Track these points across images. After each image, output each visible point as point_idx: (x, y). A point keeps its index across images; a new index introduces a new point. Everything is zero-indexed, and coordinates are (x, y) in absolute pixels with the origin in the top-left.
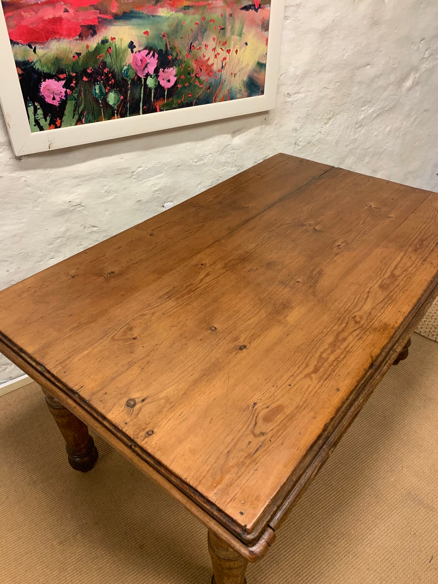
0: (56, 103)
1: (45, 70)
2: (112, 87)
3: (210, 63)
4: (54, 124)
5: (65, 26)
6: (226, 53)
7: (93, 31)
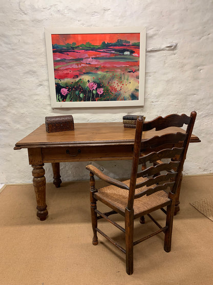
0: (65, 95)
1: (63, 86)
2: (82, 92)
3: (116, 88)
4: (63, 100)
5: (69, 75)
6: (122, 85)
7: (77, 76)
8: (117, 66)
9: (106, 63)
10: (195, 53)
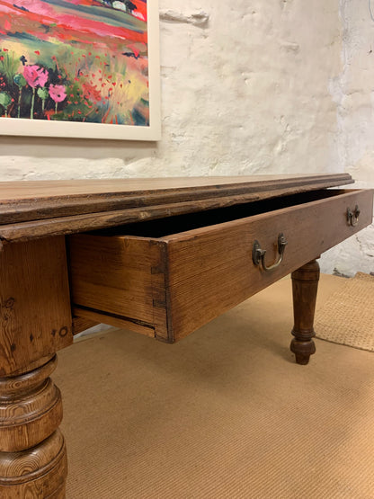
2: (3, 89)
3: (98, 89)
6: (111, 86)
8: (99, 33)
9: (69, 18)
10: (237, 43)
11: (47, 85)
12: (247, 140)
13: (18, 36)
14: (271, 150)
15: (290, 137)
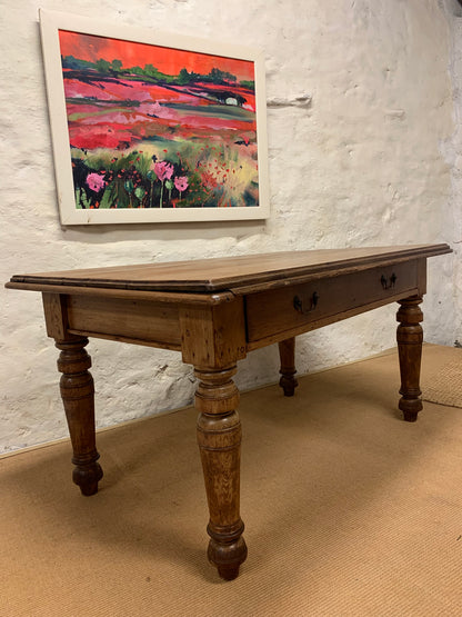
0: (97, 190)
1: (92, 166)
2: (139, 185)
3: (214, 177)
4: (93, 205)
5: (108, 140)
6: (225, 172)
7: (127, 145)
8: (214, 128)
9: (190, 118)
10: (341, 118)
11: (173, 177)
12: (353, 211)
13: (150, 139)
14: (380, 219)
15: (398, 204)
